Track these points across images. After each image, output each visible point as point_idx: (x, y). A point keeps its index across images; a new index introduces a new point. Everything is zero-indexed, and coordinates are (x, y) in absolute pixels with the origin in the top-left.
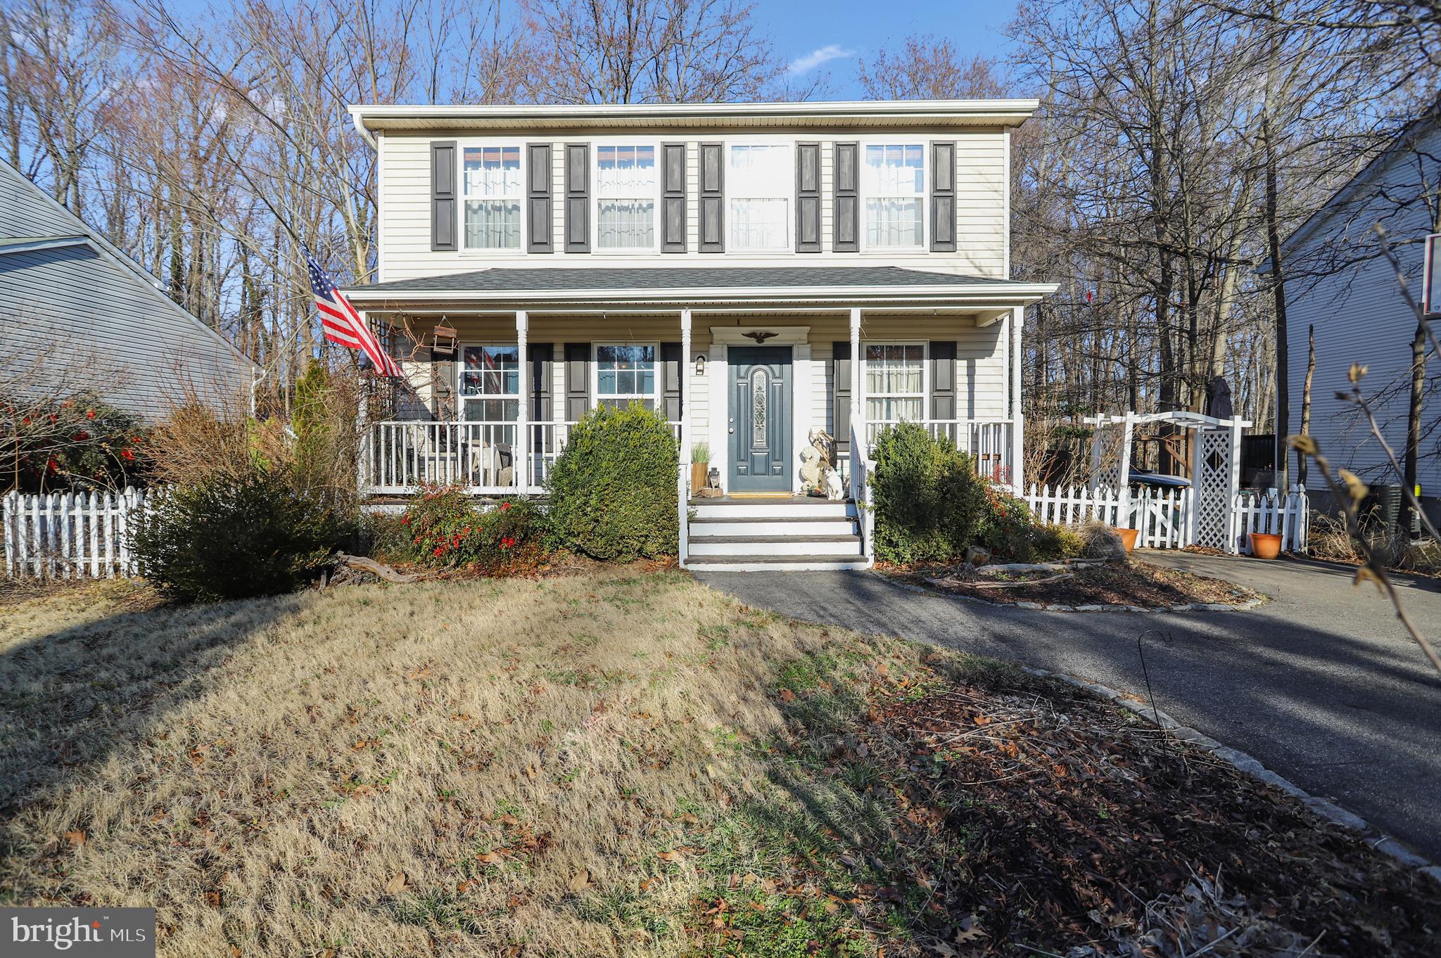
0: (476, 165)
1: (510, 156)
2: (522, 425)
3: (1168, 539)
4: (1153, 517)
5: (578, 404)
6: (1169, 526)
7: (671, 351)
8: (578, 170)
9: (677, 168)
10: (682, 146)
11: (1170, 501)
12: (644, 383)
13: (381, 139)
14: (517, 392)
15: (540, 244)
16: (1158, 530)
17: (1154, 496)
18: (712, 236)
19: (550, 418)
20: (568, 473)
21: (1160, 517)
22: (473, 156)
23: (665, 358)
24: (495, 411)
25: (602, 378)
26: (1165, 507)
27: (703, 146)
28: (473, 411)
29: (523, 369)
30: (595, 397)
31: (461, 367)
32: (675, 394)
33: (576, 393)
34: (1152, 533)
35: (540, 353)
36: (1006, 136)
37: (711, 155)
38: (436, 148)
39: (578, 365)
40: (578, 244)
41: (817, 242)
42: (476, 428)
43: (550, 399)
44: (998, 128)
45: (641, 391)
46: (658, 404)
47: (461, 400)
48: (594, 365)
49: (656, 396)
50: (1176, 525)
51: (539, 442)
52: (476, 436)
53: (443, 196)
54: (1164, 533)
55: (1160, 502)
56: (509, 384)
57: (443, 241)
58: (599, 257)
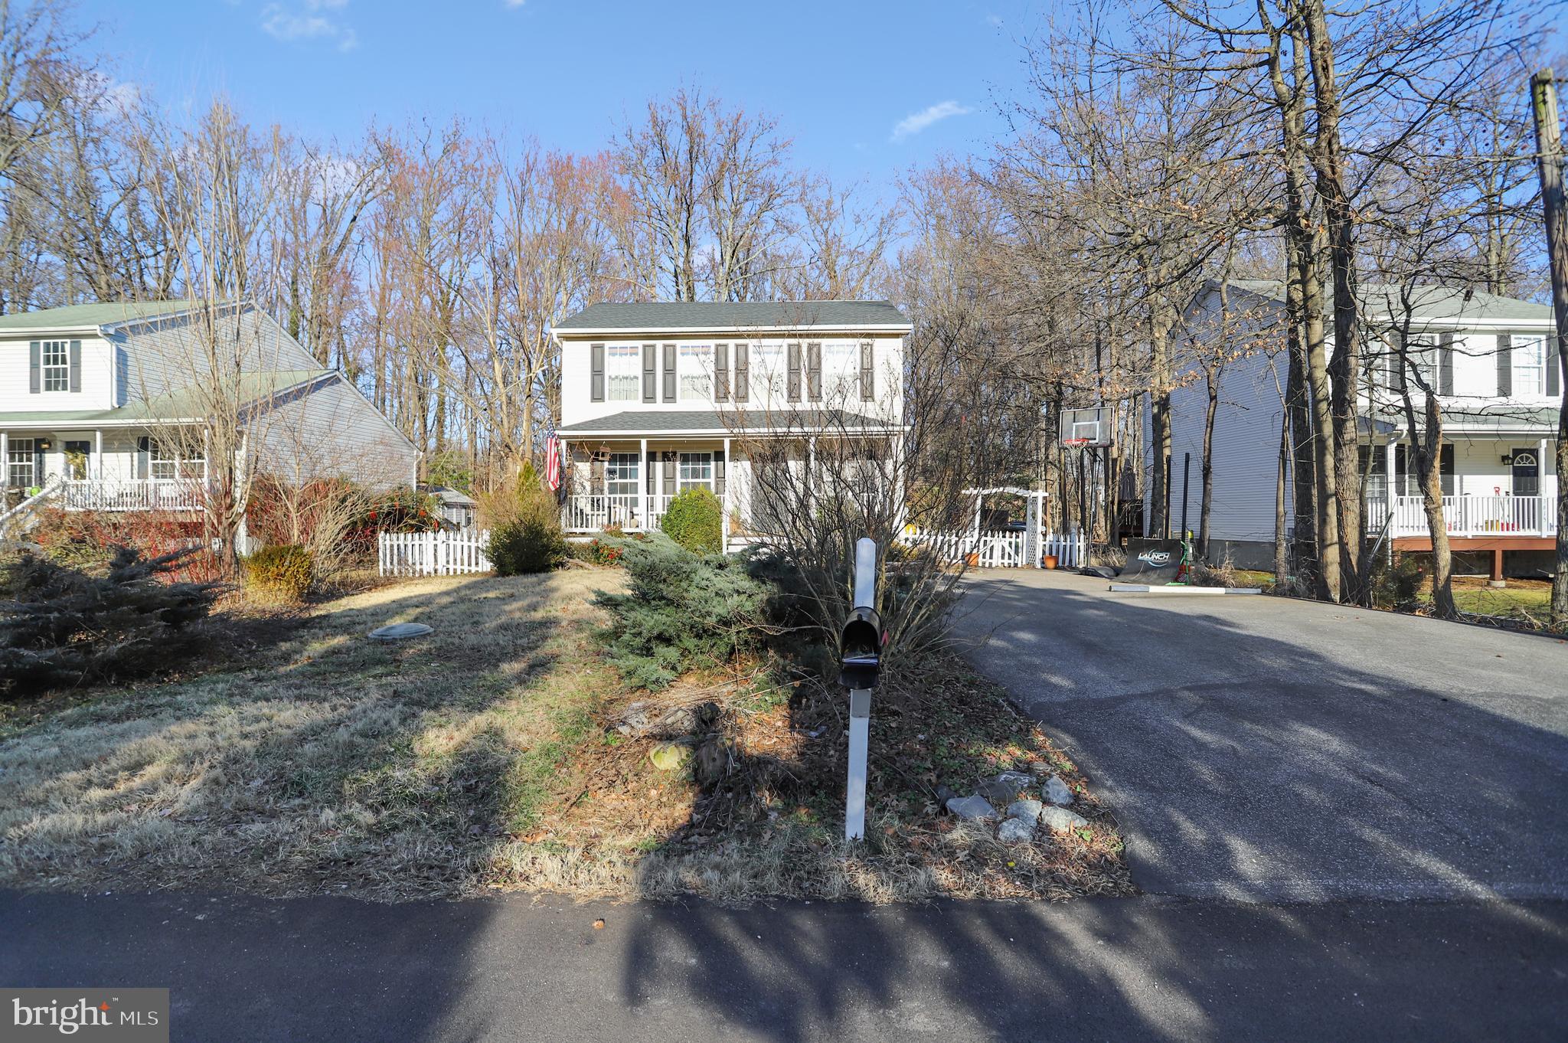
0: (614, 355)
1: (634, 350)
2: (642, 494)
3: (1012, 562)
4: (1003, 549)
5: (669, 485)
6: (1012, 553)
7: (719, 456)
8: (670, 358)
9: (723, 357)
10: (726, 346)
11: (1013, 540)
12: (705, 473)
13: (564, 342)
14: (637, 478)
15: (649, 398)
16: (1006, 556)
17: (1004, 537)
18: (741, 393)
19: (654, 493)
20: (670, 520)
21: (1008, 549)
22: (614, 351)
23: (716, 460)
24: (624, 489)
25: (682, 470)
26: (1010, 543)
27: (737, 346)
28: (613, 489)
29: (642, 466)
30: (679, 480)
31: (606, 465)
32: (721, 478)
33: (669, 479)
34: (1003, 558)
35: (652, 457)
36: (900, 341)
37: (742, 351)
38: (593, 347)
39: (669, 464)
40: (670, 397)
41: (799, 397)
42: (615, 499)
43: (654, 482)
44: (897, 336)
45: (703, 477)
46: (713, 486)
47: (606, 482)
48: (678, 465)
49: (712, 480)
50: (1017, 553)
51: (650, 505)
52: (615, 503)
53: (597, 372)
54: (1010, 558)
55: (1008, 539)
56: (634, 474)
57: (597, 396)
58: (682, 405)
